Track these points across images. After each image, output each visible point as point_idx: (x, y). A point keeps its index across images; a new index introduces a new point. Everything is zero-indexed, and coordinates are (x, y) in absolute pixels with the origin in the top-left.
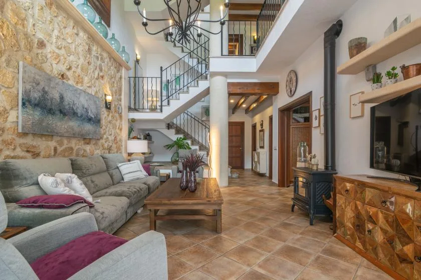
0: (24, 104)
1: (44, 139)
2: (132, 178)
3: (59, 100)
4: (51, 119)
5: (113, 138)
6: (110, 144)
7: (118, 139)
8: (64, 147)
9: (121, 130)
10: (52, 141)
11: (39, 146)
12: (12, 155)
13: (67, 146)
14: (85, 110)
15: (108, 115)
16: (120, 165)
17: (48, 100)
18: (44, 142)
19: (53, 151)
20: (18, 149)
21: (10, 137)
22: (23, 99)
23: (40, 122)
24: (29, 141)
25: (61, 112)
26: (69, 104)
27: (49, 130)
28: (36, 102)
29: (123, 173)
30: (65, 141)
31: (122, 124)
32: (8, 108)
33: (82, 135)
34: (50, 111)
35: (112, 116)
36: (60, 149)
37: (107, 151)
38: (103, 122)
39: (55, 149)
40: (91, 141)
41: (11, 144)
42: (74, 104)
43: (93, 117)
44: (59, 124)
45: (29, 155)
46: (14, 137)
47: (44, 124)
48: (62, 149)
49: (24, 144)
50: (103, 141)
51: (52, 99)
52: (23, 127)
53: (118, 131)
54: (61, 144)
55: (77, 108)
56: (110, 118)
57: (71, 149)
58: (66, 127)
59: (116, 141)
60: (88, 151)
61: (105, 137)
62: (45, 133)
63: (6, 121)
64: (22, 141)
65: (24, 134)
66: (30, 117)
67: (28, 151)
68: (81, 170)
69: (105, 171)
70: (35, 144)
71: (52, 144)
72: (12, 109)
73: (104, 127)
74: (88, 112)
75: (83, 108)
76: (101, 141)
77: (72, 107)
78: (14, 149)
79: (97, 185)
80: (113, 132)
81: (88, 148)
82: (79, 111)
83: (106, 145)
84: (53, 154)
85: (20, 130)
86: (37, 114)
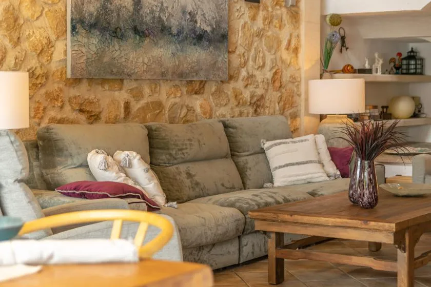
0: (74, 28)
1: (107, 87)
2: (295, 178)
3: (131, 9)
4: (117, 47)
5: (269, 75)
6: (259, 92)
7: (286, 77)
8: (143, 102)
9: (296, 50)
10: (121, 89)
11: (98, 100)
12: (59, 117)
13: (150, 100)
14: (188, 16)
15: (254, 18)
16: (268, 144)
17: (112, 11)
18: (108, 93)
19: (122, 110)
20: (68, 108)
21: (56, 86)
22: (72, 20)
23: (100, 55)
24: (83, 91)
25: (136, 30)
26: (152, 12)
27: (115, 70)
28: (93, 21)
29: (273, 164)
30: (147, 91)
31: (298, 36)
32: (53, 37)
33: (181, 75)
34: (117, 34)
35: (265, 19)
36: (136, 106)
37: (251, 110)
38: (239, 38)
39: (127, 106)
40: (207, 86)
41: (56, 99)
42: (162, 10)
43: (208, 29)
44: (132, 56)
45: (83, 117)
46: (61, 86)
47: (106, 60)
48: (139, 106)
49: (75, 97)
50: (239, 84)
51: (119, 10)
52: (73, 68)
53: (286, 55)
54: (138, 95)
55: (171, 15)
56: (260, 23)
57: (159, 105)
58: (146, 60)
59: (277, 84)
60: (198, 110)
61: (244, 73)
62: (108, 77)
63: (51, 59)
64: (73, 92)
65: (76, 81)
66: (84, 50)
67: (81, 111)
68: (168, 149)
69: (226, 157)
70: (92, 97)
71: (122, 96)
72: (58, 38)
73: (240, 50)
74: (196, 22)
75: (184, 12)
76: (232, 85)
77: (160, 17)
78: (62, 107)
79: (197, 184)
80: (269, 58)
81: (197, 103)
82: (174, 23)
83: (247, 95)
84: (122, 115)
85: (69, 75)
86: (94, 42)
